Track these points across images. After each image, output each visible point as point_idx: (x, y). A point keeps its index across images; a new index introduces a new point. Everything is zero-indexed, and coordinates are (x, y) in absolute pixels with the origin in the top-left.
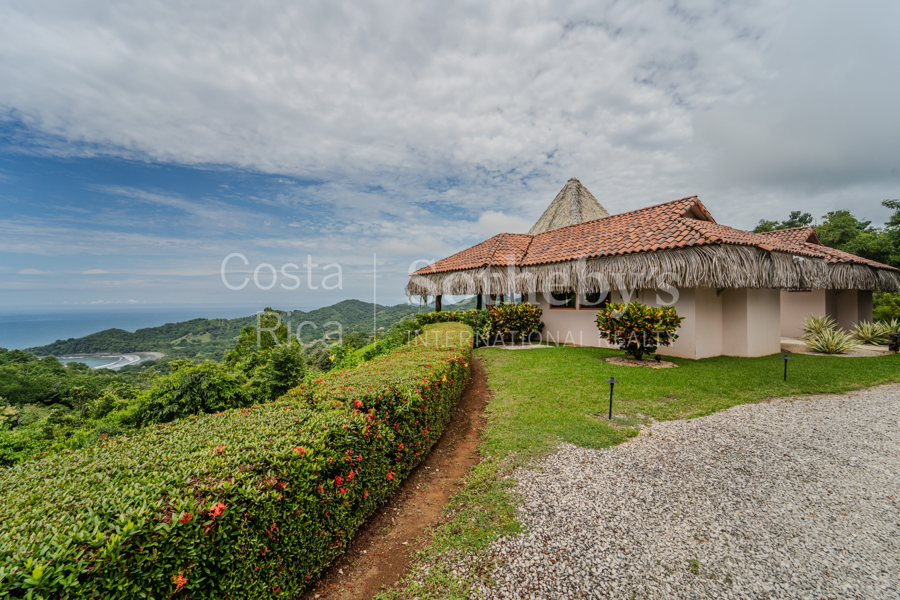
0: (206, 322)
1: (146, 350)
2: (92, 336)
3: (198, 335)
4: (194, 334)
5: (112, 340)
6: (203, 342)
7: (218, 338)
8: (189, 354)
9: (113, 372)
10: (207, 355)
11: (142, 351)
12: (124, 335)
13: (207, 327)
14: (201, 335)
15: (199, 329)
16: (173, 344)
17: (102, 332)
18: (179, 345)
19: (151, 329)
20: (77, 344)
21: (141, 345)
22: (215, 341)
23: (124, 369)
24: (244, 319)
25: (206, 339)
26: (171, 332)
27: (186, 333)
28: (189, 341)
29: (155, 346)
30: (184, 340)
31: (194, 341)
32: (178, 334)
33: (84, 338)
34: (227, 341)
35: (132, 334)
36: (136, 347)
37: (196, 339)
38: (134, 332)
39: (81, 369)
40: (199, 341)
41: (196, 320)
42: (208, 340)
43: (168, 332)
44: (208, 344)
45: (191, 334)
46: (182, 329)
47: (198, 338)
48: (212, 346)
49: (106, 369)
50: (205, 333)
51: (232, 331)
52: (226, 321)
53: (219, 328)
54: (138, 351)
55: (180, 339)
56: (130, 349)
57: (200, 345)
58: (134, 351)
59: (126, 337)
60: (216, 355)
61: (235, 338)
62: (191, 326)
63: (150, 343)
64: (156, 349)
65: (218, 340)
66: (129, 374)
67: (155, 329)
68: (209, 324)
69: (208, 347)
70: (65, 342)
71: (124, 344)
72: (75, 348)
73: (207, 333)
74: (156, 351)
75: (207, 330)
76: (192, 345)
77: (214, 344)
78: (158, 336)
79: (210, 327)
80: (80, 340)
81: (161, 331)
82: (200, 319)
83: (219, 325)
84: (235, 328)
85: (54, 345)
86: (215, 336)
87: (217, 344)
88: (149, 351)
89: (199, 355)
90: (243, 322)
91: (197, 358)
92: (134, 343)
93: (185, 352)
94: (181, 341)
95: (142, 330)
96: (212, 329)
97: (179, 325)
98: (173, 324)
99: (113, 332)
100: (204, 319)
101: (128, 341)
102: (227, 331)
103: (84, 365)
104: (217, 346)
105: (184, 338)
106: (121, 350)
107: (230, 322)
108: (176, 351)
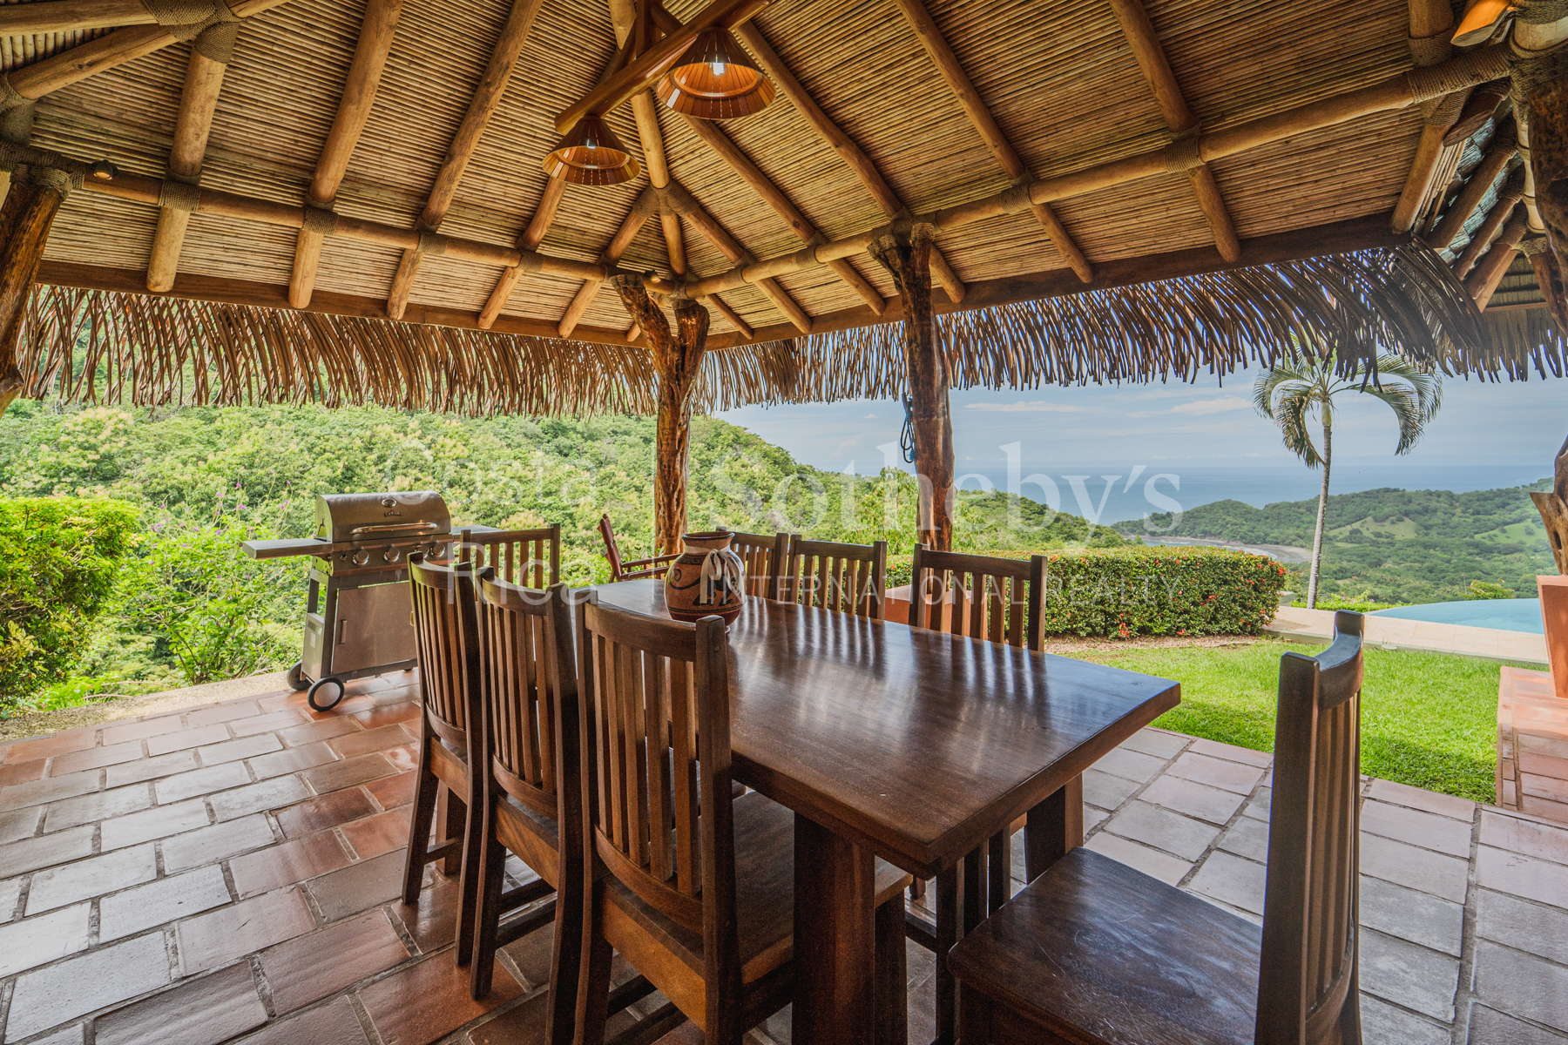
0: (1403, 497)
1: (1283, 543)
2: (1198, 511)
3: (1387, 523)
4: (1376, 520)
5: (1228, 519)
6: (1398, 537)
7: (1433, 532)
8: (1368, 560)
10: (1409, 569)
11: (1277, 543)
12: (1247, 513)
13: (1405, 508)
14: (1393, 523)
15: (1387, 510)
16: (1335, 537)
17: (1212, 505)
18: (1346, 540)
19: (1291, 505)
21: (1276, 533)
22: (1426, 539)
24: (1499, 493)
25: (1405, 531)
27: (1359, 517)
28: (1366, 533)
29: (1298, 537)
30: (1357, 531)
31: (1379, 535)
32: (1344, 518)
33: (1189, 512)
34: (1457, 540)
35: (1255, 511)
36: (1267, 535)
37: (1383, 530)
38: (1261, 508)
40: (1390, 536)
41: (1378, 491)
42: (1412, 536)
44: (1411, 544)
45: (1369, 519)
46: (1350, 508)
47: (1386, 528)
48: (1420, 548)
50: (1402, 520)
51: (1470, 520)
52: (1450, 495)
53: (1435, 511)
54: (1271, 543)
55: (1349, 528)
56: (1258, 537)
57: (1392, 544)
58: (1264, 542)
59: (1249, 516)
60: (1431, 571)
61: (1478, 537)
62: (1368, 502)
63: (1291, 531)
64: (1301, 542)
65: (1434, 536)
67: (1297, 505)
68: (1410, 501)
69: (1410, 551)
71: (1246, 528)
73: (1406, 519)
74: (1302, 547)
75: (1407, 514)
76: (1373, 543)
77: (1426, 546)
78: (1304, 519)
79: (1412, 507)
81: (1309, 510)
82: (1387, 490)
83: (1433, 504)
84: (1478, 513)
86: (1428, 528)
87: (1434, 546)
88: (1290, 544)
89: (1388, 565)
90: (1498, 500)
91: (1384, 571)
92: (1262, 529)
93: (1358, 556)
94: (1351, 532)
95: (1275, 506)
96: (1416, 512)
99: (1228, 507)
100: (1396, 490)
101: (1253, 524)
102: (1455, 519)
104: (1432, 551)
105: (1356, 525)
106: (1242, 538)
107: (1463, 499)
108: (1341, 552)
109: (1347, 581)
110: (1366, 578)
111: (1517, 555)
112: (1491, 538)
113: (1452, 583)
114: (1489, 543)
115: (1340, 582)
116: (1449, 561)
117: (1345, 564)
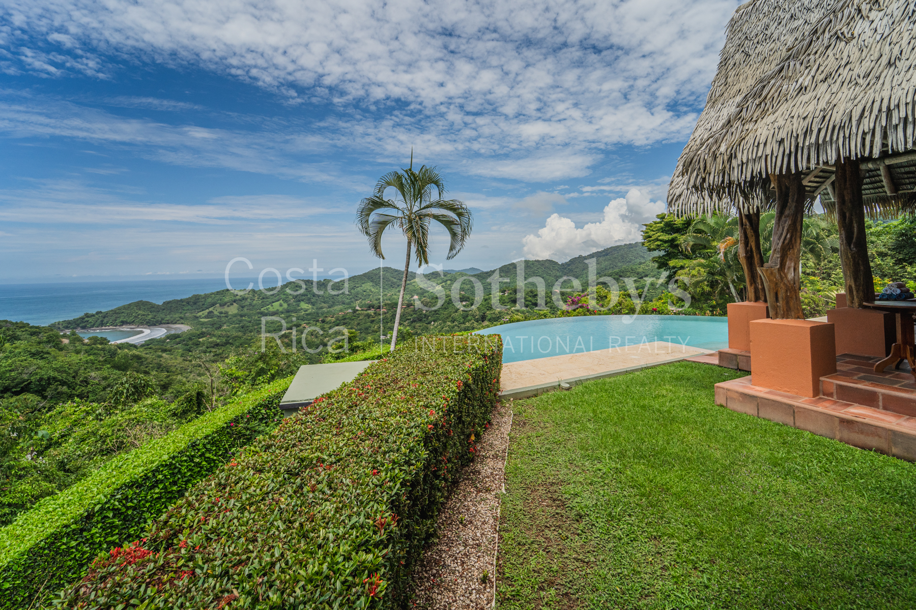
1: (172, 323)
2: (119, 309)
3: (226, 307)
4: (221, 306)
5: (139, 312)
6: (230, 313)
7: (245, 309)
8: (215, 326)
9: (135, 346)
10: (233, 328)
11: (168, 323)
12: (152, 307)
13: (234, 298)
14: (228, 306)
15: (226, 300)
16: (200, 316)
17: (130, 305)
18: (205, 317)
19: (178, 301)
20: (104, 317)
21: (168, 318)
22: (242, 312)
23: (148, 343)
25: (233, 310)
26: (198, 304)
27: (213, 305)
28: (216, 313)
29: (182, 318)
30: (211, 312)
31: (221, 313)
32: (205, 306)
33: (112, 310)
34: (254, 312)
35: (159, 306)
36: (162, 319)
37: (223, 310)
38: (161, 303)
39: (101, 344)
40: (226, 313)
41: (224, 291)
42: (235, 311)
43: (195, 303)
44: (235, 316)
45: (218, 305)
46: (209, 300)
47: (226, 309)
48: (239, 317)
49: (127, 343)
50: (232, 304)
51: (260, 302)
53: (247, 299)
54: (164, 324)
55: (207, 311)
56: (157, 322)
57: (227, 317)
58: (161, 323)
59: (153, 309)
60: (243, 327)
61: (262, 309)
62: (218, 297)
63: (177, 316)
64: (182, 321)
65: (245, 311)
66: (150, 348)
67: (182, 301)
68: (237, 295)
69: (234, 319)
70: (93, 315)
71: (150, 316)
72: (102, 321)
73: (235, 304)
74: (182, 323)
75: (235, 301)
76: (218, 317)
77: (241, 316)
78: (185, 308)
79: (237, 298)
80: (108, 313)
81: (188, 303)
82: (227, 290)
83: (247, 296)
84: (263, 299)
85: (82, 318)
86: (243, 307)
87: (244, 316)
88: (176, 323)
89: (225, 327)
92: (160, 316)
93: (211, 325)
94: (208, 313)
95: (170, 302)
96: (239, 300)
97: (207, 296)
98: (200, 296)
99: (141, 305)
101: (155, 314)
102: (255, 302)
103: (105, 339)
104: (244, 318)
105: (211, 309)
106: (147, 323)
107: (258, 293)
108: (203, 324)
109: (204, 339)
110: (214, 335)
111: (276, 315)
112: (267, 309)
113: (251, 332)
114: (266, 311)
115: (201, 340)
116: (250, 322)
117: (204, 330)
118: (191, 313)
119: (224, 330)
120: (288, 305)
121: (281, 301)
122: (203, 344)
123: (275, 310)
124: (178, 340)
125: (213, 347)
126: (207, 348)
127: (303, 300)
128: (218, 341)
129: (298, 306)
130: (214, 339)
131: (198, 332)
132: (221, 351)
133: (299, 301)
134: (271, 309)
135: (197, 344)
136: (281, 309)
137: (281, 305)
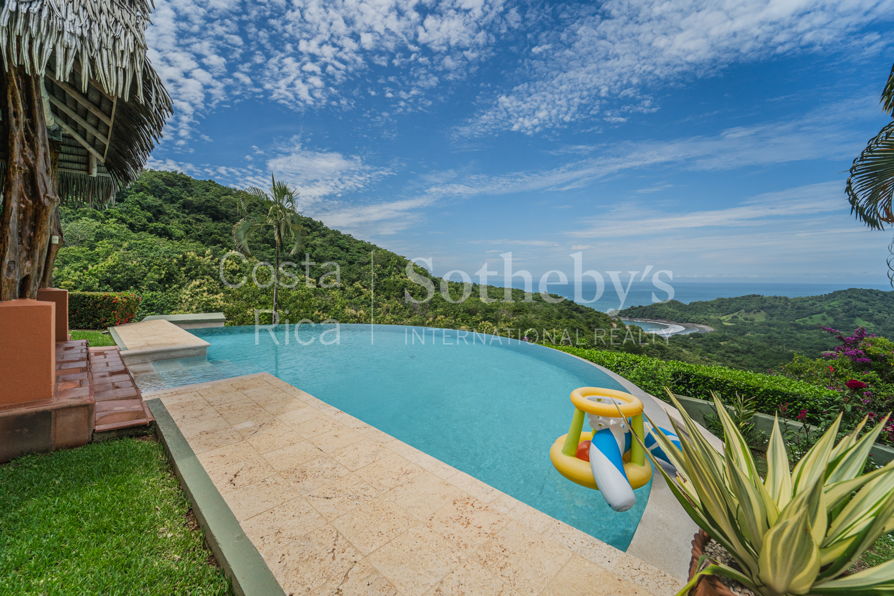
0: (762, 299)
1: (696, 323)
2: (655, 305)
3: (752, 313)
4: (746, 311)
5: (670, 309)
6: (756, 321)
7: (775, 318)
8: (739, 332)
10: (759, 337)
11: (693, 323)
13: (762, 305)
14: (755, 313)
15: (752, 306)
16: (724, 320)
18: (729, 322)
19: (703, 303)
21: (694, 317)
22: (770, 321)
24: (812, 298)
25: (760, 317)
26: (722, 307)
27: (738, 310)
28: (740, 318)
29: (705, 319)
30: (735, 317)
31: (746, 319)
32: (730, 310)
35: (686, 305)
36: (689, 318)
37: (749, 317)
38: (688, 304)
40: (752, 320)
41: (749, 296)
42: (763, 320)
43: (719, 307)
44: (762, 324)
45: (743, 310)
46: (734, 304)
47: (751, 315)
48: (766, 326)
50: (760, 312)
52: (786, 299)
53: (777, 307)
54: (690, 322)
55: (731, 315)
56: (684, 320)
57: (752, 324)
59: (681, 308)
60: (769, 338)
61: (797, 321)
62: (743, 302)
63: (701, 317)
64: (706, 322)
65: (774, 320)
67: (706, 303)
68: (765, 302)
69: (761, 328)
70: (637, 308)
71: (678, 314)
73: (762, 311)
74: (706, 325)
75: (762, 308)
76: (743, 323)
77: (769, 325)
78: (709, 310)
79: (766, 305)
80: (646, 308)
81: (712, 306)
82: (754, 296)
83: (777, 303)
85: (629, 310)
86: (772, 316)
87: (773, 325)
88: (700, 323)
89: (748, 334)
90: (810, 302)
91: (745, 338)
92: (687, 315)
93: (734, 330)
94: (732, 318)
95: (695, 303)
96: (768, 307)
97: (731, 300)
98: (725, 299)
99: (671, 303)
100: (758, 296)
101: (682, 312)
102: (787, 311)
104: (772, 328)
105: (735, 314)
106: (676, 320)
107: (793, 301)
108: (726, 327)
109: (726, 343)
110: (736, 341)
111: (815, 331)
112: (804, 322)
113: (779, 344)
114: (802, 324)
115: (722, 343)
116: (779, 333)
117: (726, 334)
118: (715, 316)
119: (748, 337)
120: (836, 320)
121: (824, 314)
122: (724, 347)
123: (815, 323)
124: (700, 339)
125: (733, 353)
126: (727, 352)
127: (860, 316)
128: (740, 347)
129: (852, 322)
130: (736, 345)
131: (720, 335)
132: (740, 358)
133: (854, 316)
134: (809, 322)
135: (718, 347)
136: (823, 324)
137: (824, 319)
